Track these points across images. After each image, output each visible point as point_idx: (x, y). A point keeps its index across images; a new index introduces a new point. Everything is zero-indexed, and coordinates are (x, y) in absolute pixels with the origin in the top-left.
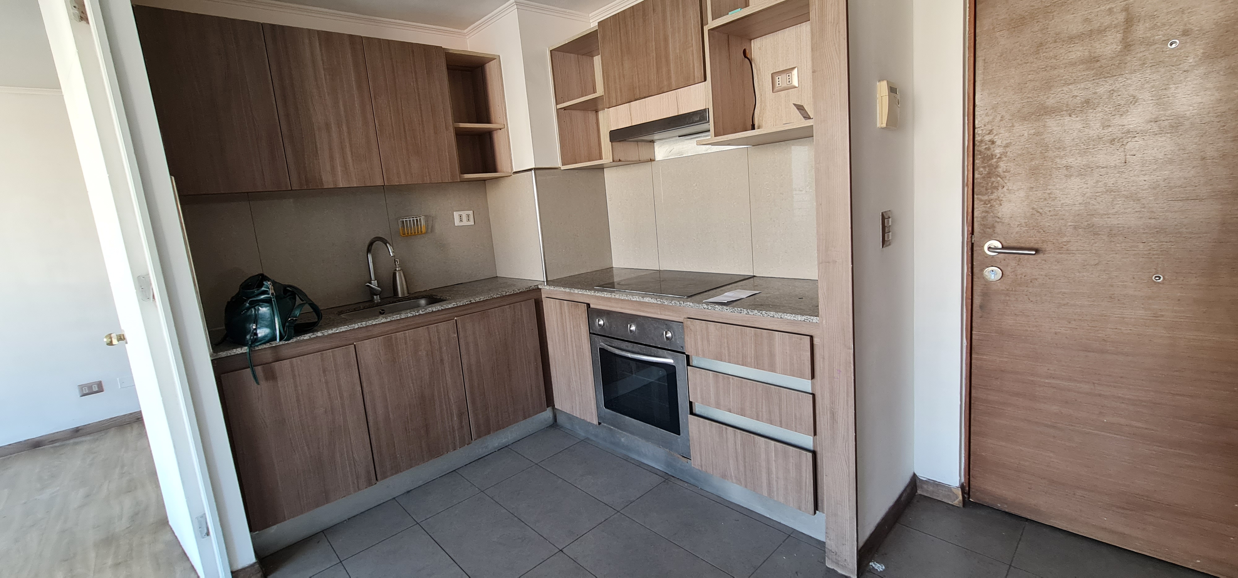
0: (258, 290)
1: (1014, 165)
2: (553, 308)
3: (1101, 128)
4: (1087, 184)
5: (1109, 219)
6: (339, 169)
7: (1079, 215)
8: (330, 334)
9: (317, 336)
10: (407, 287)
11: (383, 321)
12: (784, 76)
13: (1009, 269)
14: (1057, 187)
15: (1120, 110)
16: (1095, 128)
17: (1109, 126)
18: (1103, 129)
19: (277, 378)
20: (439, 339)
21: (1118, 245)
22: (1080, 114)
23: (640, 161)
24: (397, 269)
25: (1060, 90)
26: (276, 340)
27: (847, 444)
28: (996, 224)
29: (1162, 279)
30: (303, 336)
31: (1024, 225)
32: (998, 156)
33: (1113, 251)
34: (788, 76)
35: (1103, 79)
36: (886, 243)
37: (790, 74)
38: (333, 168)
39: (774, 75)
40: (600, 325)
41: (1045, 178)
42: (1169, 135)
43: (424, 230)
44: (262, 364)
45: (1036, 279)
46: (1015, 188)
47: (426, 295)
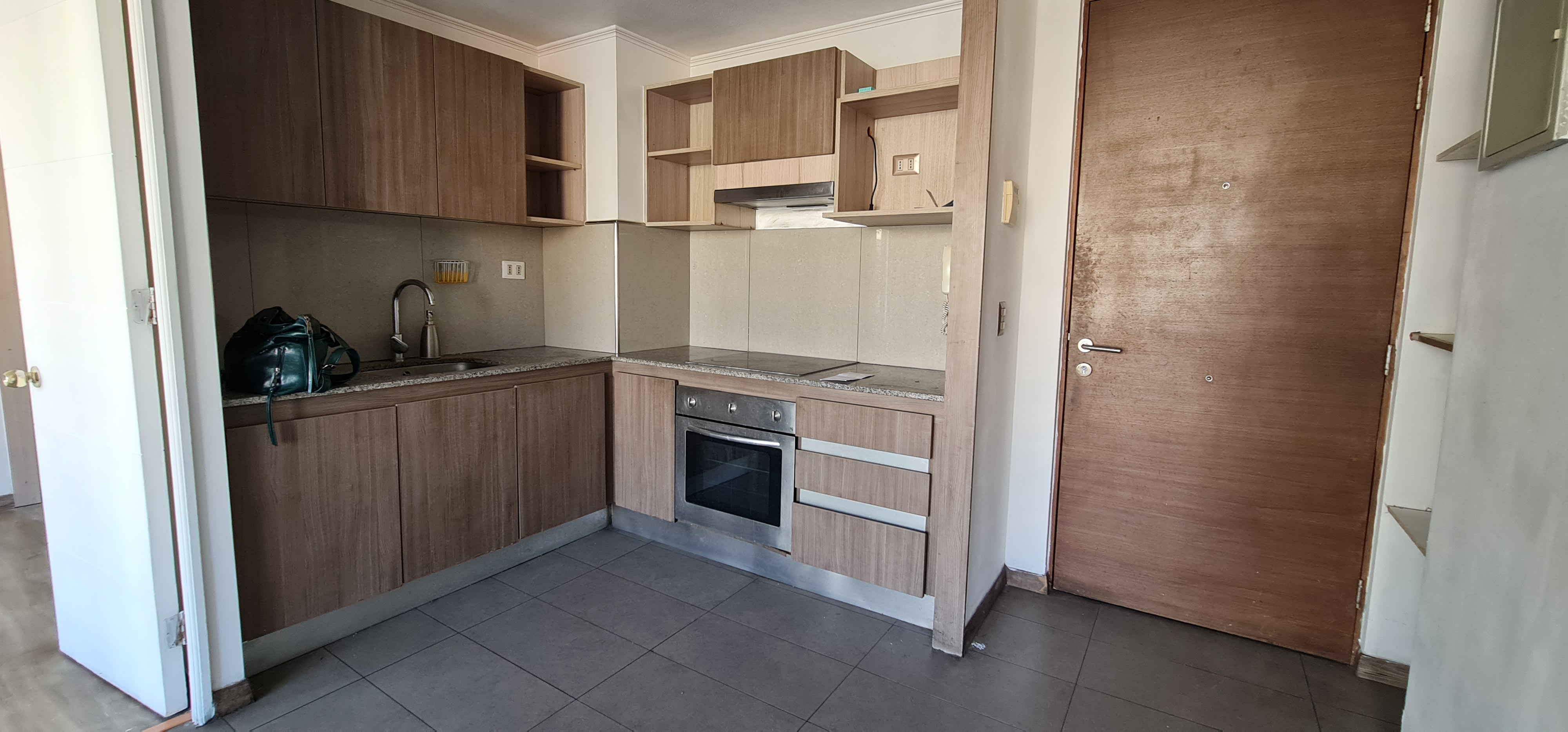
0: (286, 325)
1: (1106, 272)
2: (628, 384)
3: (1174, 247)
4: (1161, 294)
5: (1176, 326)
6: (387, 189)
7: (1154, 320)
8: (370, 391)
9: (354, 391)
10: (439, 347)
11: (434, 380)
12: (905, 161)
13: (1098, 366)
14: (1139, 294)
15: (1187, 234)
16: (1169, 247)
17: (1179, 246)
18: (1175, 248)
19: (297, 440)
20: (495, 409)
21: (1182, 349)
22: (1159, 234)
23: (741, 227)
24: (429, 323)
25: (1144, 210)
26: (307, 390)
27: (962, 520)
28: (1089, 324)
29: (1212, 380)
30: (337, 389)
31: (1111, 326)
32: (1094, 262)
33: (1177, 354)
34: (910, 162)
35: (1177, 206)
36: (1001, 333)
37: (912, 160)
38: (380, 185)
39: (896, 159)
40: (691, 405)
41: (1129, 286)
42: (1220, 259)
43: (465, 280)
44: (280, 421)
45: (1119, 376)
46: (1105, 292)
47: (464, 359)
